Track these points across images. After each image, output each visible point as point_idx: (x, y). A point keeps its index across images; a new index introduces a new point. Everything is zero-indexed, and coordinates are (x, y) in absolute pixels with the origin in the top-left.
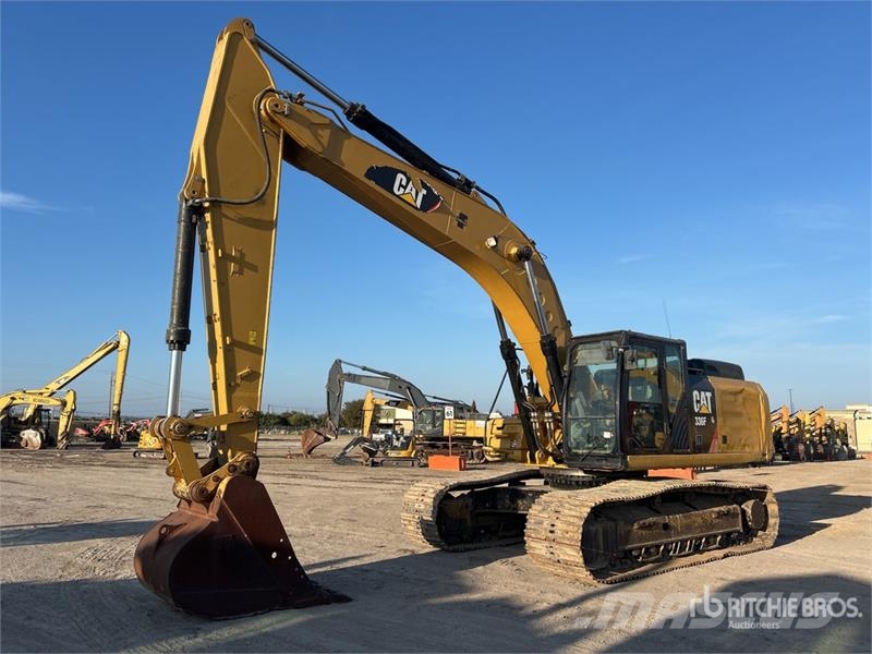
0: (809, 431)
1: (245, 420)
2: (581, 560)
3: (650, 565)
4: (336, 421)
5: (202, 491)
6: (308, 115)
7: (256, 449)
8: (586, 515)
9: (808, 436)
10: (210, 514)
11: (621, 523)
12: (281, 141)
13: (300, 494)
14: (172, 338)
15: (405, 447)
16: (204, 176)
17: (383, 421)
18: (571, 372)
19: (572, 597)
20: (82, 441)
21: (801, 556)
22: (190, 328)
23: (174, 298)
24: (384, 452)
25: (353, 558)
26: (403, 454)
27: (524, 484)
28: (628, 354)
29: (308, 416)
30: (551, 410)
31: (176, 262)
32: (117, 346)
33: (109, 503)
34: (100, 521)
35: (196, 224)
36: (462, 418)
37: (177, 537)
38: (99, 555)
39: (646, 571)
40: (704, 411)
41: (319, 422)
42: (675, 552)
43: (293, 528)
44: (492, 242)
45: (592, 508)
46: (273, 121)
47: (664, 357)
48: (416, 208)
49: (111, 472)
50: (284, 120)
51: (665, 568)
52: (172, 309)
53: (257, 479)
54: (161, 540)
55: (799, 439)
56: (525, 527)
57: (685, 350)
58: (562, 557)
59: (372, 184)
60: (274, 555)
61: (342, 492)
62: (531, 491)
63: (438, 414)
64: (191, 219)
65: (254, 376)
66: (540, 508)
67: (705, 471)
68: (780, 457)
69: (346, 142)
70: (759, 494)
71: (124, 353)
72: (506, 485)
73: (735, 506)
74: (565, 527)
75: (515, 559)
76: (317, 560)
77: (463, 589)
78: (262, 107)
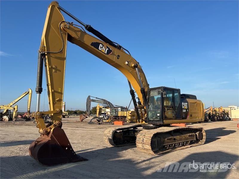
0: (218, 113)
1: (58, 112)
2: (151, 148)
3: (170, 149)
4: (89, 113)
5: (46, 132)
6: (74, 28)
7: (61, 120)
8: (152, 136)
9: (218, 114)
10: (49, 138)
11: (162, 139)
12: (67, 36)
13: (78, 132)
14: (37, 90)
15: (108, 119)
16: (45, 46)
17: (103, 112)
18: (149, 98)
19: (148, 158)
20: (20, 119)
21: (211, 147)
22: (42, 87)
23: (37, 79)
24: (102, 121)
25: (90, 149)
26: (107, 121)
27: (137, 128)
28: (164, 93)
29: (82, 111)
30: (144, 108)
31: (38, 69)
32: (29, 93)
33: (26, 135)
34: (23, 140)
35: (43, 59)
36: (123, 111)
37: (40, 144)
38: (21, 149)
39: (169, 151)
40: (185, 108)
41: (85, 113)
42: (177, 146)
43: (75, 141)
44: (127, 63)
45: (154, 135)
46: (64, 30)
47: (174, 94)
48: (105, 54)
49: (27, 127)
50: (67, 29)
51: (174, 150)
52: (37, 82)
53: (62, 128)
54: (36, 145)
55: (215, 115)
56: (136, 140)
57: (180, 92)
58: (146, 148)
59: (93, 47)
60: (67, 148)
61: (90, 132)
62: (139, 130)
63: (117, 110)
64: (42, 57)
65: (60, 100)
66: (140, 135)
67: (189, 124)
68: (210, 120)
69: (85, 36)
70: (200, 130)
71: (30, 95)
72: (132, 129)
73: (194, 133)
74: (146, 140)
75: (134, 148)
76: (80, 150)
77: (119, 157)
78: (61, 26)
